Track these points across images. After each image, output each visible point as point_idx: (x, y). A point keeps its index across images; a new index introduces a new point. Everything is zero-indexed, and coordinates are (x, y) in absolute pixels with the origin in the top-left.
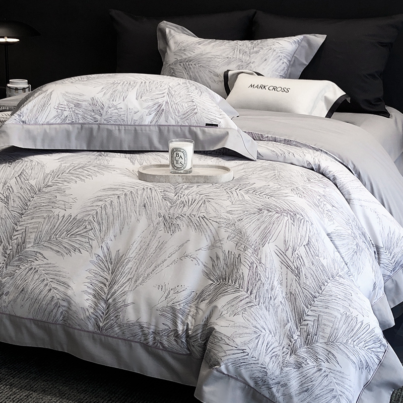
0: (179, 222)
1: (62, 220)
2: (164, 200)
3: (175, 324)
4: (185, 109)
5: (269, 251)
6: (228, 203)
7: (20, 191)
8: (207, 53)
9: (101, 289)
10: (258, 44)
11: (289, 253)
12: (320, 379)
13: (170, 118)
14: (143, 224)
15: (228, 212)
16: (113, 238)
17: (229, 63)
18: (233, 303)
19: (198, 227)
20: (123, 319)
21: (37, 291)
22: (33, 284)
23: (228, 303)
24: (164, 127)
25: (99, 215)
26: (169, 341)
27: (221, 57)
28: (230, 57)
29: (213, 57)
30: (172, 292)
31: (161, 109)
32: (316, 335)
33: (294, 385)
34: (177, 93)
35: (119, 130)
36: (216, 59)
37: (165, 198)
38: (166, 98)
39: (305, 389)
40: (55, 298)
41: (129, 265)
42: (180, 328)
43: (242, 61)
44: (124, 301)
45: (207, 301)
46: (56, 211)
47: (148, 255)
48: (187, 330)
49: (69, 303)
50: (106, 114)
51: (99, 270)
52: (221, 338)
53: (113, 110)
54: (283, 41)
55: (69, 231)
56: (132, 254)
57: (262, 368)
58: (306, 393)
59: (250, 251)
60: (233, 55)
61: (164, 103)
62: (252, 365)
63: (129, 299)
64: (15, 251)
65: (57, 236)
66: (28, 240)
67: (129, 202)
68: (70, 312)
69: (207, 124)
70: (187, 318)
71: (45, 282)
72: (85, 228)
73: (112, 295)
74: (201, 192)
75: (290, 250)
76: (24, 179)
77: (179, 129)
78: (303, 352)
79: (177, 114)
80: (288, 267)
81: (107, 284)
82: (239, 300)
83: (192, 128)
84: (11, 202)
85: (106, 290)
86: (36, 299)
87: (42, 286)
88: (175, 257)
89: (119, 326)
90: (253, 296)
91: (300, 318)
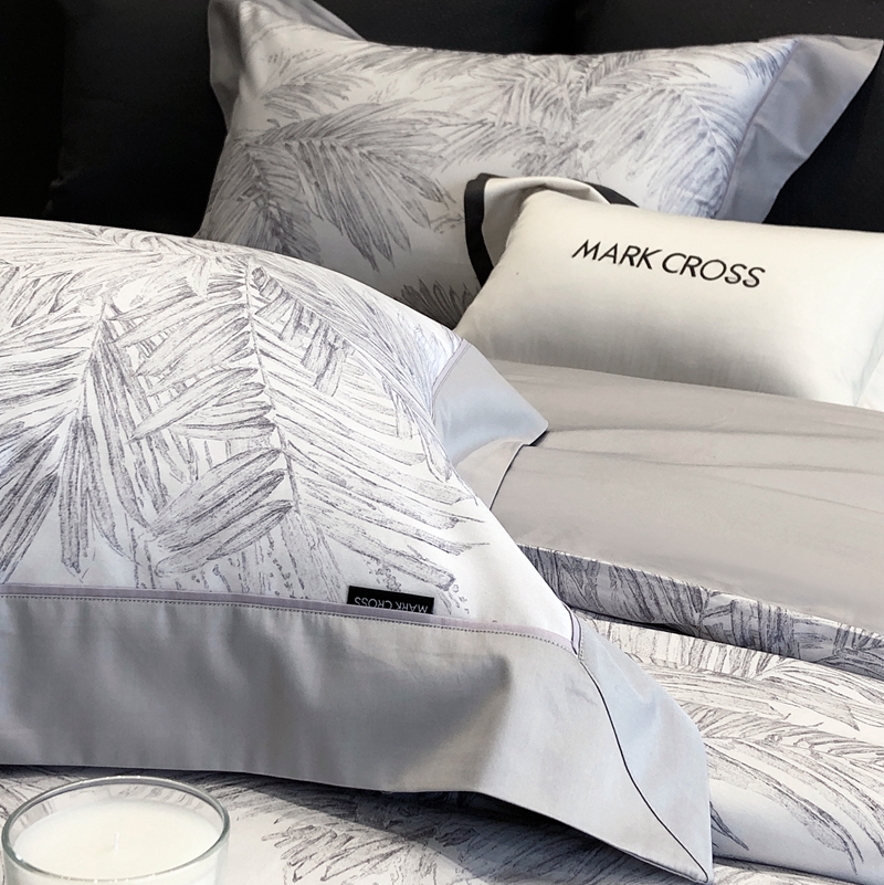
4: (208, 480)
8: (398, 103)
10: (608, 72)
17: (486, 146)
24: (50, 604)
27: (454, 120)
28: (491, 118)
29: (423, 117)
31: (41, 474)
36: (433, 129)
38: (80, 399)
43: (542, 140)
54: (713, 60)
77: (161, 617)
79: (148, 511)
83: (251, 611)
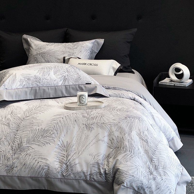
0: (93, 126)
1: (38, 131)
2: (83, 118)
3: (99, 169)
4: (76, 78)
5: (134, 134)
6: (111, 116)
7: (14, 120)
8: (52, 49)
9: (63, 159)
10: (76, 45)
11: (142, 134)
12: (163, 183)
13: (70, 82)
14: (76, 129)
15: (113, 120)
16: (64, 136)
17: (64, 54)
18: (125, 157)
19: (102, 127)
20: (75, 171)
21: (32, 164)
22: (29, 161)
23: (123, 157)
24: (67, 86)
25: (56, 127)
26: (97, 177)
27: (59, 51)
28: (64, 51)
29: (56, 51)
30: (96, 156)
31: (66, 78)
32: (159, 166)
33: (154, 187)
34: (70, 71)
35: (48, 89)
36: (57, 52)
37: (84, 117)
38: (67, 73)
39: (158, 188)
40: (42, 166)
41: (74, 147)
42: (102, 171)
43: (70, 53)
44: (75, 163)
45: (112, 158)
46: (35, 127)
47: (82, 142)
48: (105, 171)
49: (49, 167)
50: (42, 82)
51: (60, 151)
52: (123, 172)
53: (45, 80)
54: (87, 43)
55: (43, 135)
56: (74, 142)
57: (141, 182)
58: (158, 190)
59: (127, 135)
60: (65, 50)
61: (66, 75)
62: (137, 181)
63: (77, 161)
64: (17, 147)
65: (37, 138)
67: (68, 120)
68: (49, 171)
69: (86, 83)
70: (104, 166)
71: (35, 159)
72: (50, 133)
73: (68, 161)
74: (99, 113)
75: (142, 133)
76: (14, 114)
77: (74, 86)
78: (155, 173)
79: (73, 80)
80: (143, 140)
81: (65, 156)
82: (127, 155)
83: (80, 85)
84: (11, 125)
85: (65, 159)
86: (32, 167)
87: (34, 161)
88: (94, 141)
89: (73, 174)
90: (132, 153)
91: (151, 160)
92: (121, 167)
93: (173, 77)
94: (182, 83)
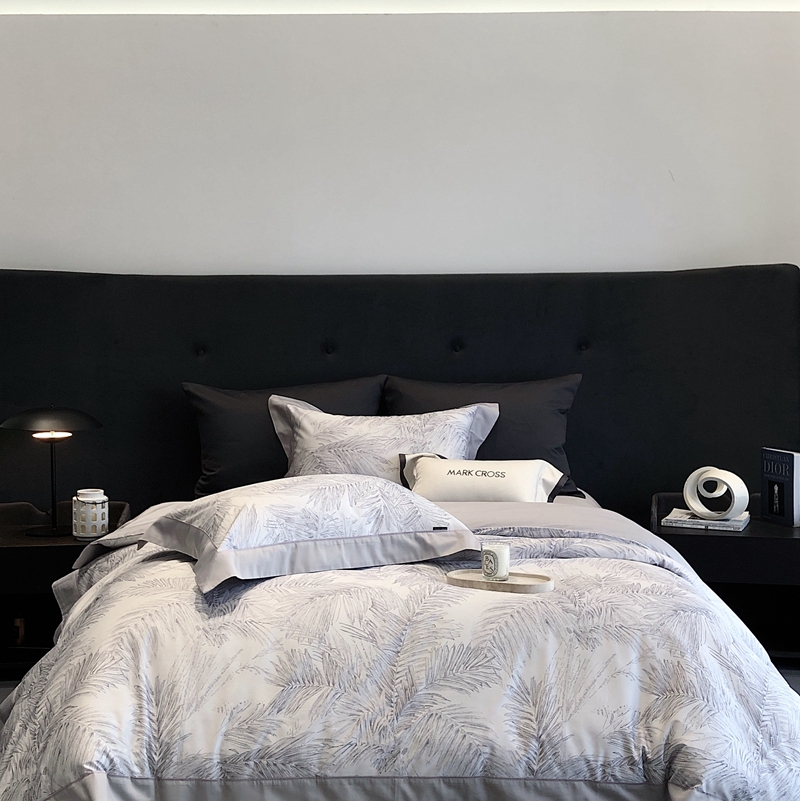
0: (595, 635)
1: (454, 651)
2: (566, 613)
3: (628, 749)
5: (705, 652)
6: (638, 608)
7: (385, 624)
9: (527, 725)
10: (428, 420)
11: (724, 653)
12: (794, 779)
14: (552, 644)
15: (645, 617)
16: (522, 664)
18: (695, 714)
19: (619, 638)
20: (564, 757)
21: (448, 741)
22: (438, 731)
23: (689, 715)
24: (386, 537)
25: (498, 640)
26: (622, 772)
27: (385, 439)
30: (616, 715)
32: (777, 734)
33: (772, 790)
35: (338, 545)
36: (379, 442)
37: (567, 611)
39: (783, 793)
40: (474, 745)
41: (553, 693)
42: (637, 755)
44: (561, 734)
45: (660, 718)
46: (443, 642)
47: (572, 678)
48: (644, 754)
49: (493, 748)
51: (518, 704)
52: (696, 754)
54: (456, 414)
55: (467, 663)
56: (552, 679)
57: (741, 777)
58: (784, 797)
59: (688, 656)
60: (401, 434)
62: (733, 777)
63: (567, 731)
64: (403, 697)
65: (454, 671)
66: (418, 682)
67: (526, 620)
68: (495, 759)
69: (434, 528)
70: (640, 742)
71: (455, 728)
72: (486, 657)
73: (544, 731)
74: (601, 598)
75: (723, 649)
76: (381, 609)
78: (770, 753)
80: (728, 668)
81: (533, 718)
82: (699, 710)
83: (418, 534)
84: (379, 640)
85: (535, 726)
86: (448, 751)
87: (452, 733)
88: (604, 675)
89: (560, 764)
90: (711, 703)
91: (758, 721)
92: (690, 740)
93: (697, 506)
94: (727, 523)
